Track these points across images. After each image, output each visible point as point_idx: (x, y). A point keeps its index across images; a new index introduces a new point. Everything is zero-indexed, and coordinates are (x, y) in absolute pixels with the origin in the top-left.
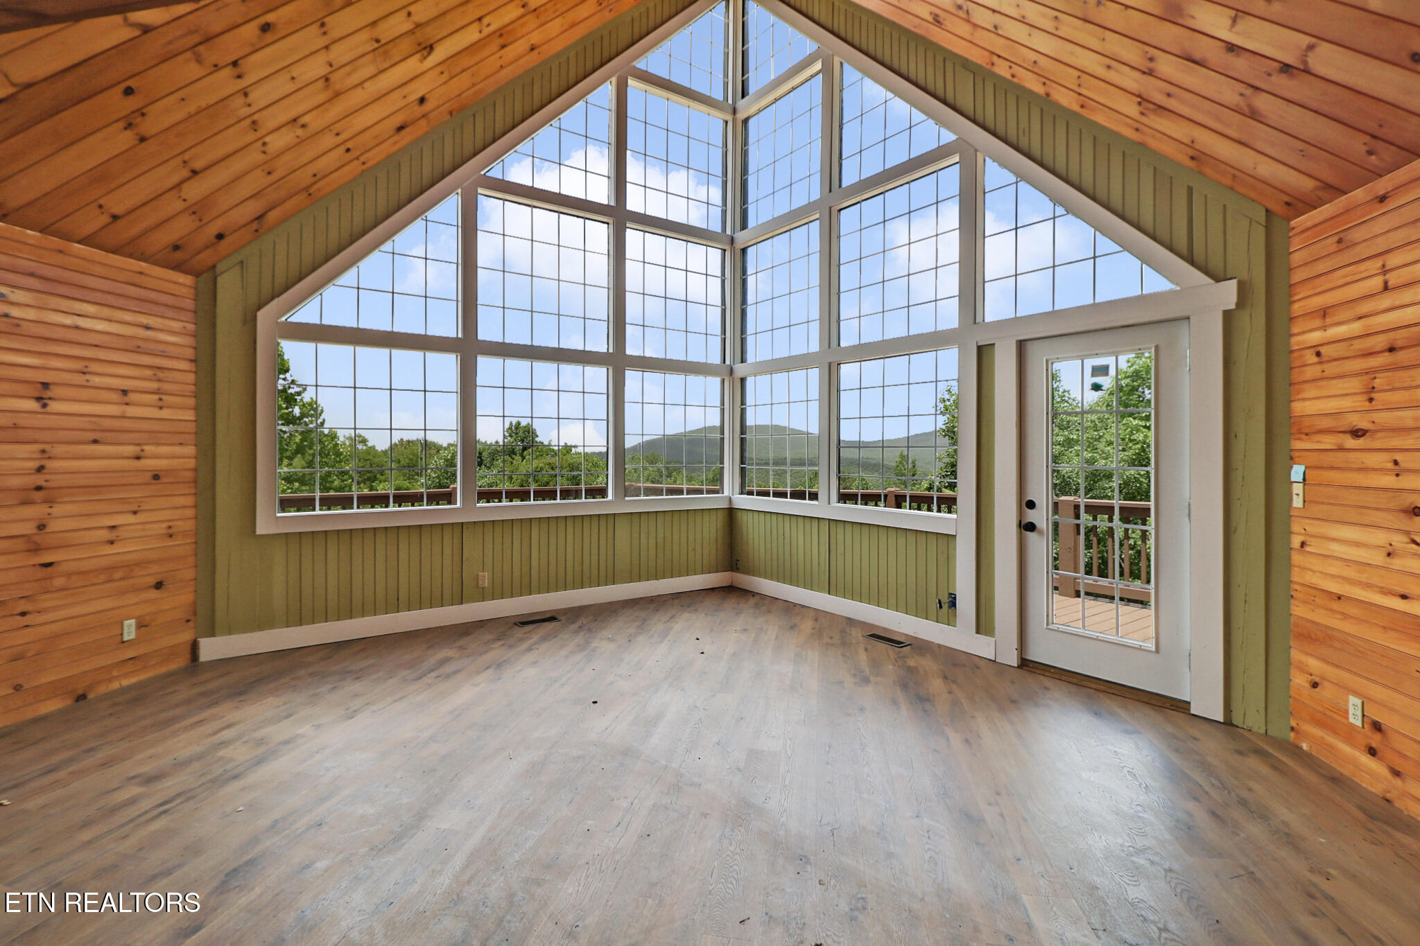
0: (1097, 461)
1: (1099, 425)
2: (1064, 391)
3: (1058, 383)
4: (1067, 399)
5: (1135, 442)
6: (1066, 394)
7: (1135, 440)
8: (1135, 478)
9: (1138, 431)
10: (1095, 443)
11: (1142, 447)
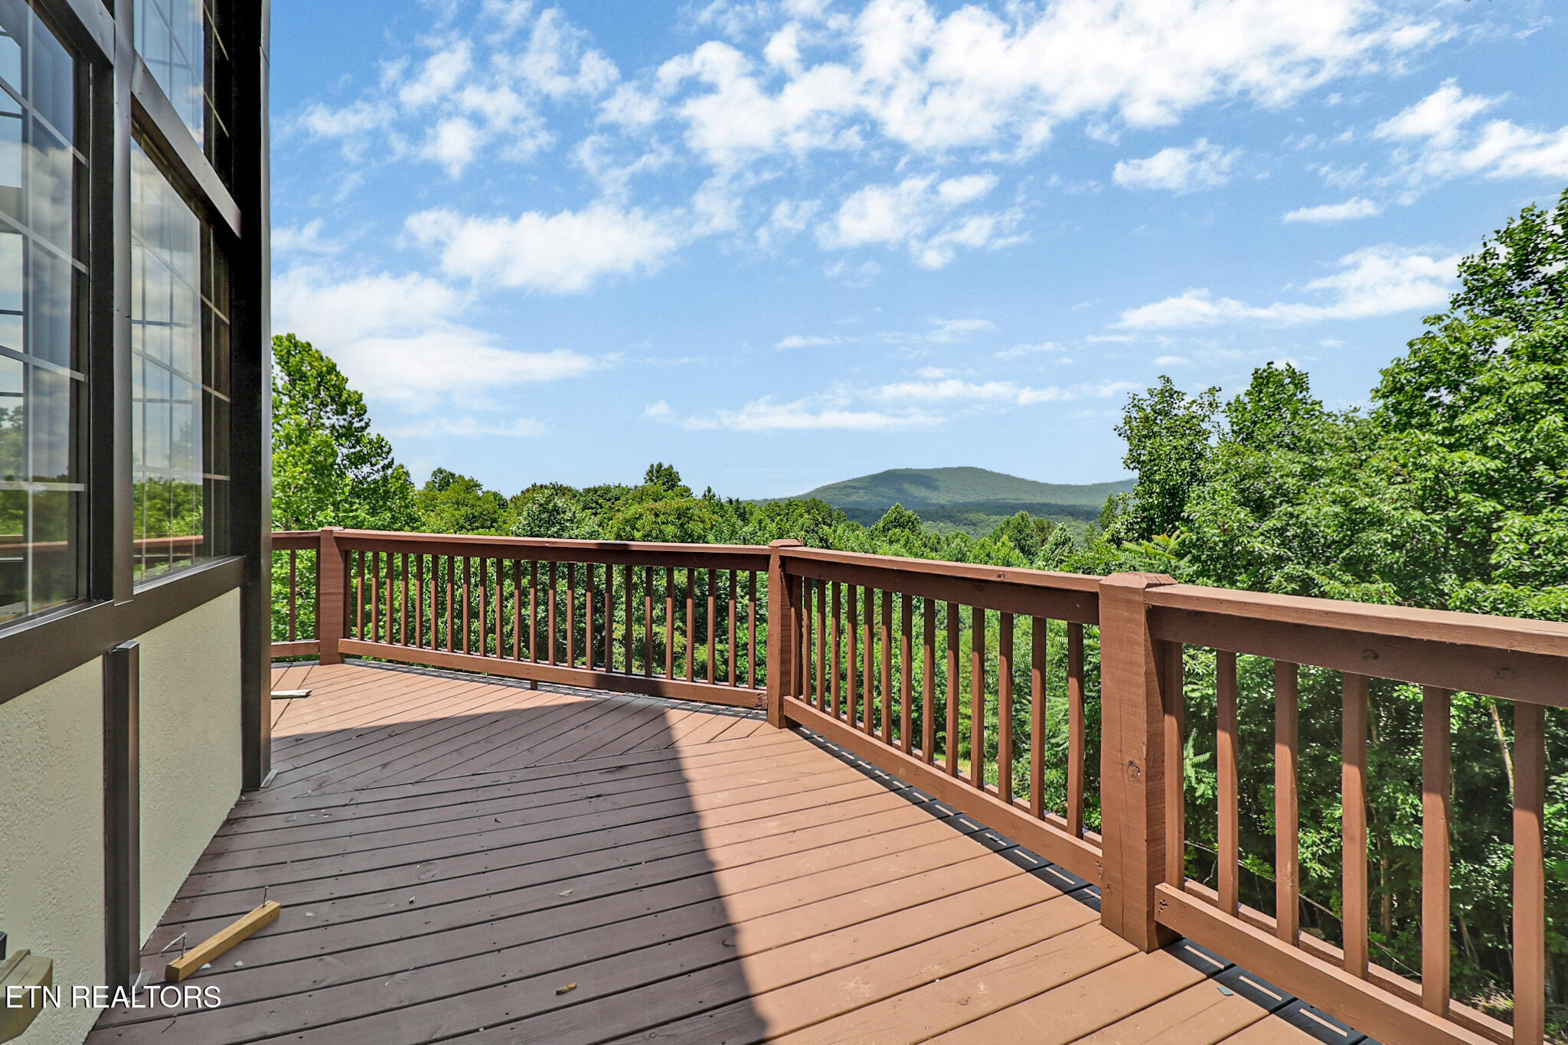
0: (1356, 499)
1: (1361, 444)
2: (1314, 403)
3: (1304, 393)
4: (1317, 413)
5: (1424, 467)
6: (1317, 407)
7: (1425, 466)
8: (1422, 526)
9: (1429, 450)
10: (1354, 471)
11: (1437, 477)
